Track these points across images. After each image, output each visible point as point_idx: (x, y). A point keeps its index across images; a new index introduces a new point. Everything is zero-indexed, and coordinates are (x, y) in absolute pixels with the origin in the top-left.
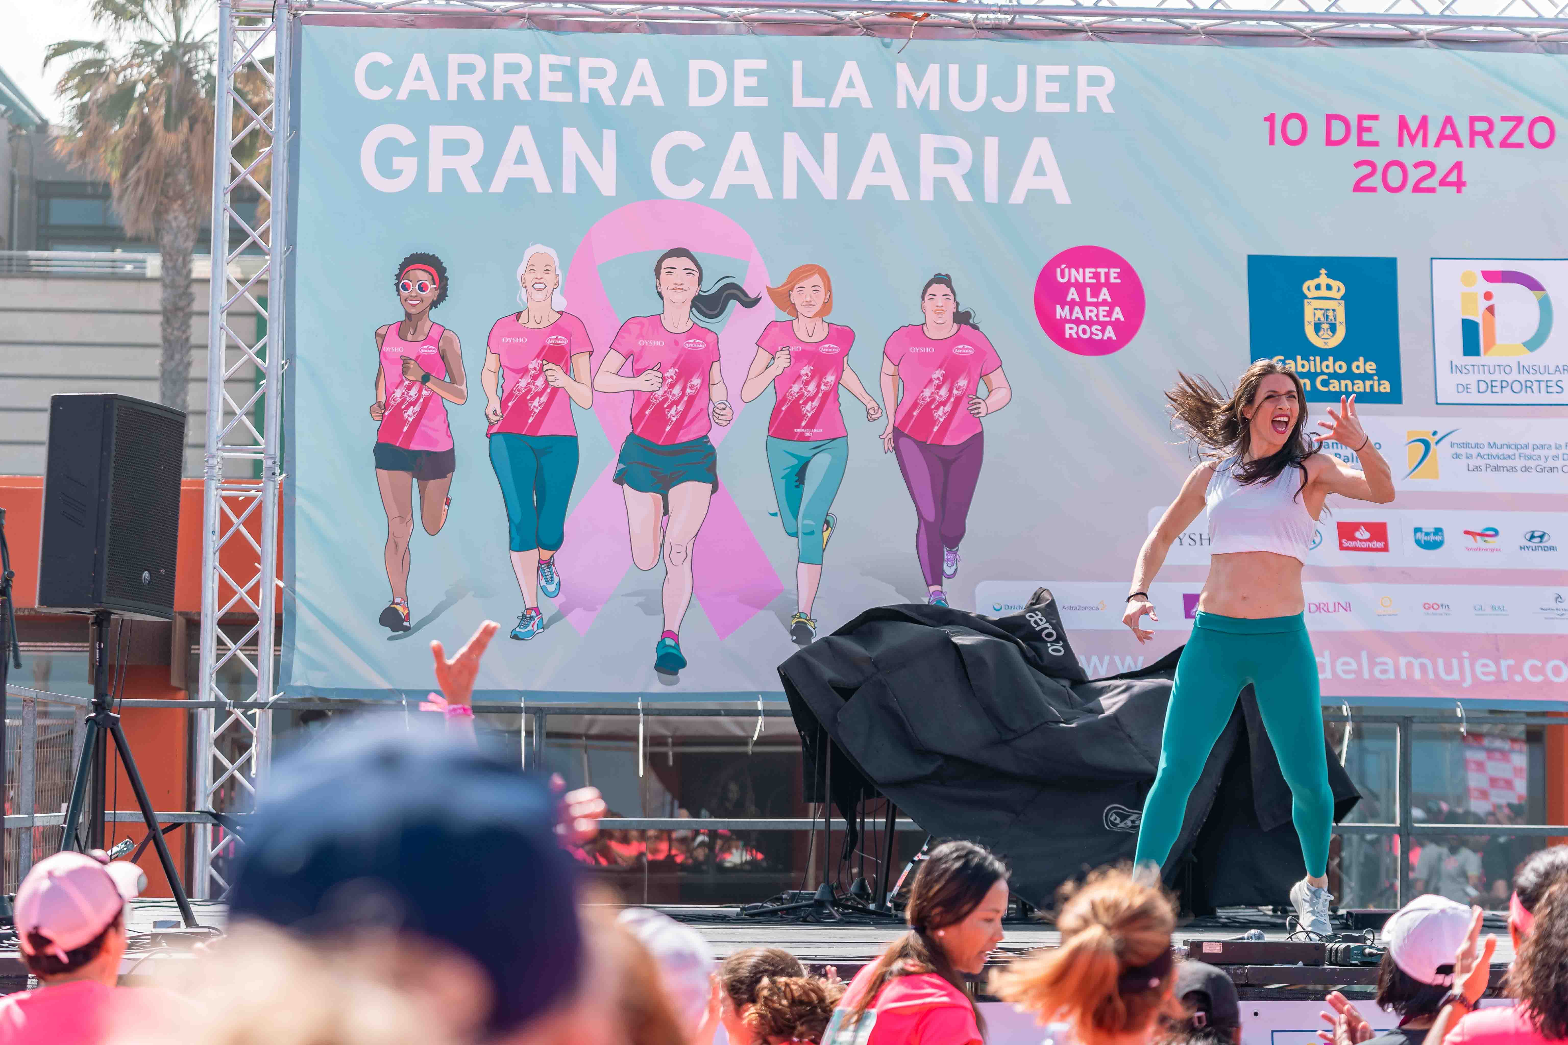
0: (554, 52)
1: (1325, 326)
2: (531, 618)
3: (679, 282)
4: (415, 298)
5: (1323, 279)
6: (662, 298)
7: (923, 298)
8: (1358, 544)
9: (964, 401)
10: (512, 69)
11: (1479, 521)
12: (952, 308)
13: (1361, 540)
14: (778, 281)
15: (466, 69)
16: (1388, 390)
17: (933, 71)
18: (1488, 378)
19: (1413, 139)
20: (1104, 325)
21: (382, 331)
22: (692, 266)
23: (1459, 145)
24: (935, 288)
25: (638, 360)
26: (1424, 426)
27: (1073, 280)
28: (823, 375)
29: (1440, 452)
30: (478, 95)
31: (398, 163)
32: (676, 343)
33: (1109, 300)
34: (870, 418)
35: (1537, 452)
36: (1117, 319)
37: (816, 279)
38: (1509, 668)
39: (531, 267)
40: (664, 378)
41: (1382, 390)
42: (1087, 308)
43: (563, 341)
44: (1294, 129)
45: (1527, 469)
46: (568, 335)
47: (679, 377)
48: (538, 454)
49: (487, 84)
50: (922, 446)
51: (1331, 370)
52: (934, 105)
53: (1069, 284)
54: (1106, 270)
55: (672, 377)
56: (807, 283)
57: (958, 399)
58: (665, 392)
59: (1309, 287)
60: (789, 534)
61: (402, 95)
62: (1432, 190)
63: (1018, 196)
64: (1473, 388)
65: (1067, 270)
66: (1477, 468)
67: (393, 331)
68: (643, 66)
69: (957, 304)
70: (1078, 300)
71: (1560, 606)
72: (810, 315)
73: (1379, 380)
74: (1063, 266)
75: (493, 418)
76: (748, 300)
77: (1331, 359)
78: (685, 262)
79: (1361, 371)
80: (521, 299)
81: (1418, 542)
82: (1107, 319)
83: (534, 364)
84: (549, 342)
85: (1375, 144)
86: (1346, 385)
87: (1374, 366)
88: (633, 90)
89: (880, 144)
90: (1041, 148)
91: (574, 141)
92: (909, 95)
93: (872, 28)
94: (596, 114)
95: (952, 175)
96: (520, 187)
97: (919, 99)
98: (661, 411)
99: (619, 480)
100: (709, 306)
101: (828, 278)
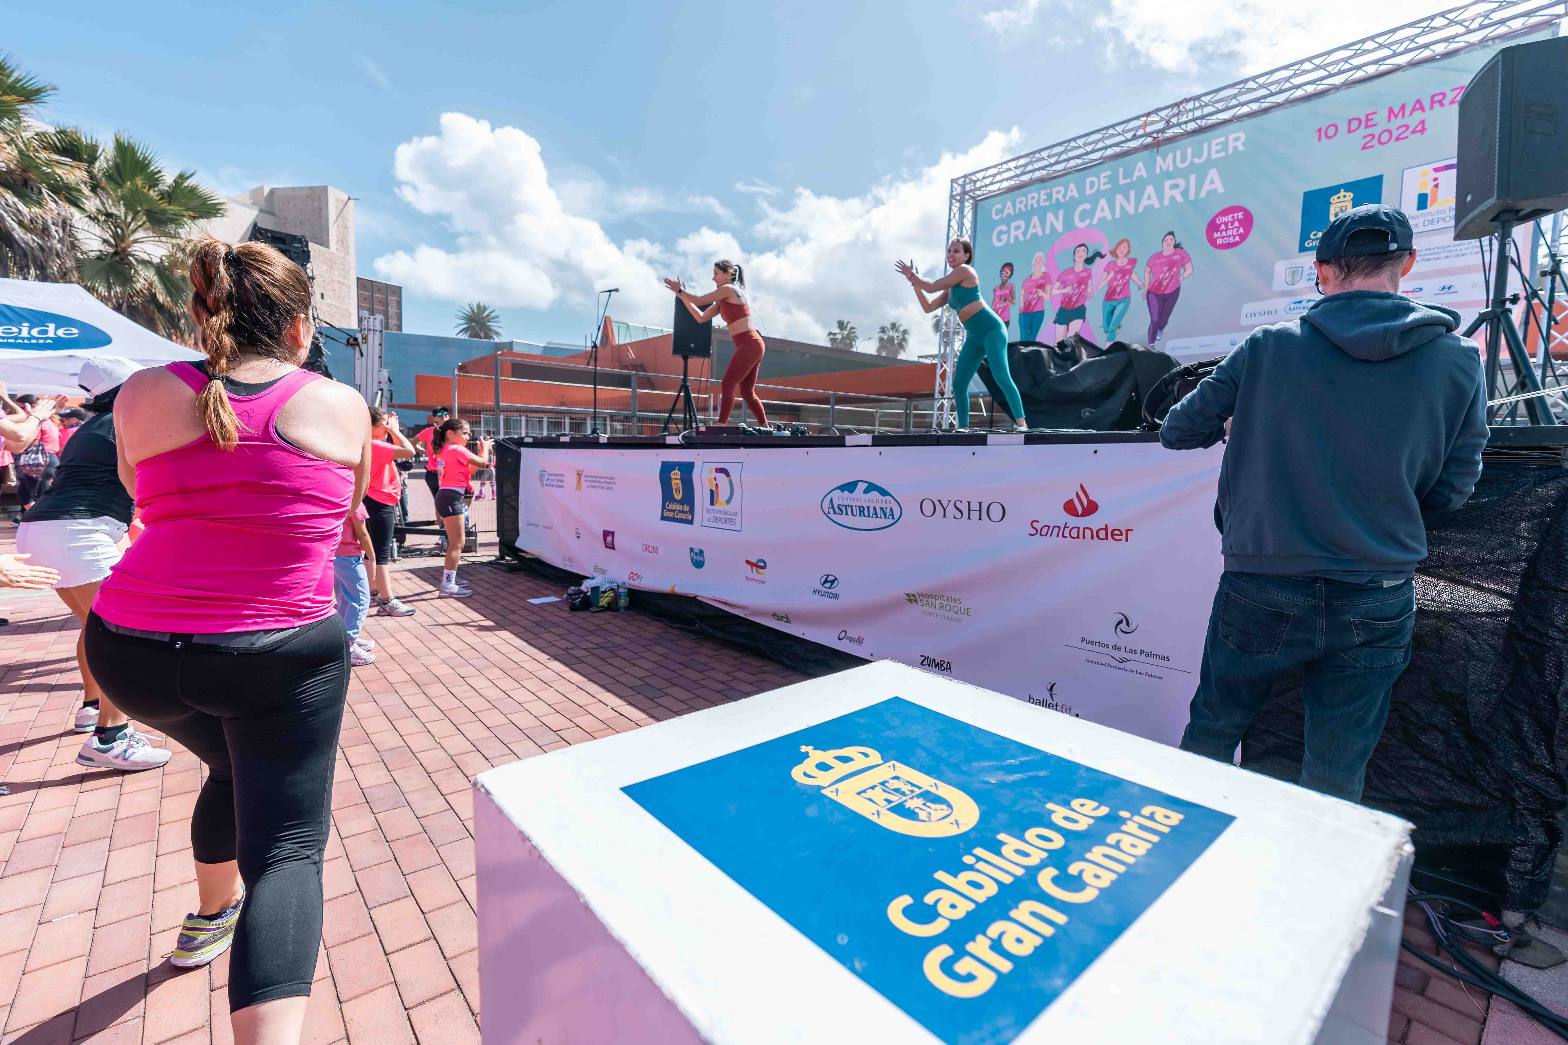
0: (1045, 189)
1: (1340, 214)
3: (1081, 255)
6: (1075, 261)
7: (1163, 242)
9: (1175, 276)
10: (1033, 198)
12: (1173, 243)
14: (1112, 248)
15: (1021, 202)
17: (1170, 156)
18: (1430, 218)
19: (1396, 116)
20: (1234, 236)
21: (995, 289)
22: (1086, 249)
23: (1424, 111)
24: (1168, 237)
25: (1065, 283)
27: (1223, 221)
28: (1125, 277)
30: (1024, 210)
31: (1002, 237)
32: (1078, 275)
33: (1238, 226)
34: (1139, 288)
35: (1455, 248)
36: (1241, 232)
37: (1125, 244)
39: (1037, 261)
40: (1073, 288)
42: (1228, 231)
43: (1043, 281)
44: (1331, 131)
45: (1448, 257)
46: (1045, 279)
47: (1077, 286)
48: (1032, 317)
49: (1026, 206)
50: (1157, 296)
52: (1171, 169)
53: (1222, 223)
54: (1238, 214)
55: (1075, 287)
56: (1122, 246)
57: (1172, 276)
58: (1073, 292)
59: (1334, 199)
60: (1105, 332)
61: (1004, 216)
62: (1407, 137)
63: (1203, 195)
64: (1421, 225)
68: (1072, 186)
69: (1176, 241)
70: (1225, 229)
72: (1122, 257)
74: (1220, 217)
75: (1022, 308)
76: (1102, 256)
78: (1084, 248)
80: (1032, 271)
82: (1236, 233)
83: (1034, 290)
84: (1039, 283)
85: (1375, 125)
88: (1069, 194)
89: (1150, 189)
90: (1213, 173)
91: (1050, 217)
92: (1161, 168)
93: (1146, 147)
94: (1057, 206)
95: (1177, 194)
96: (1035, 235)
97: (1165, 167)
98: (1070, 299)
99: (1055, 322)
100: (1089, 261)
101: (1129, 242)
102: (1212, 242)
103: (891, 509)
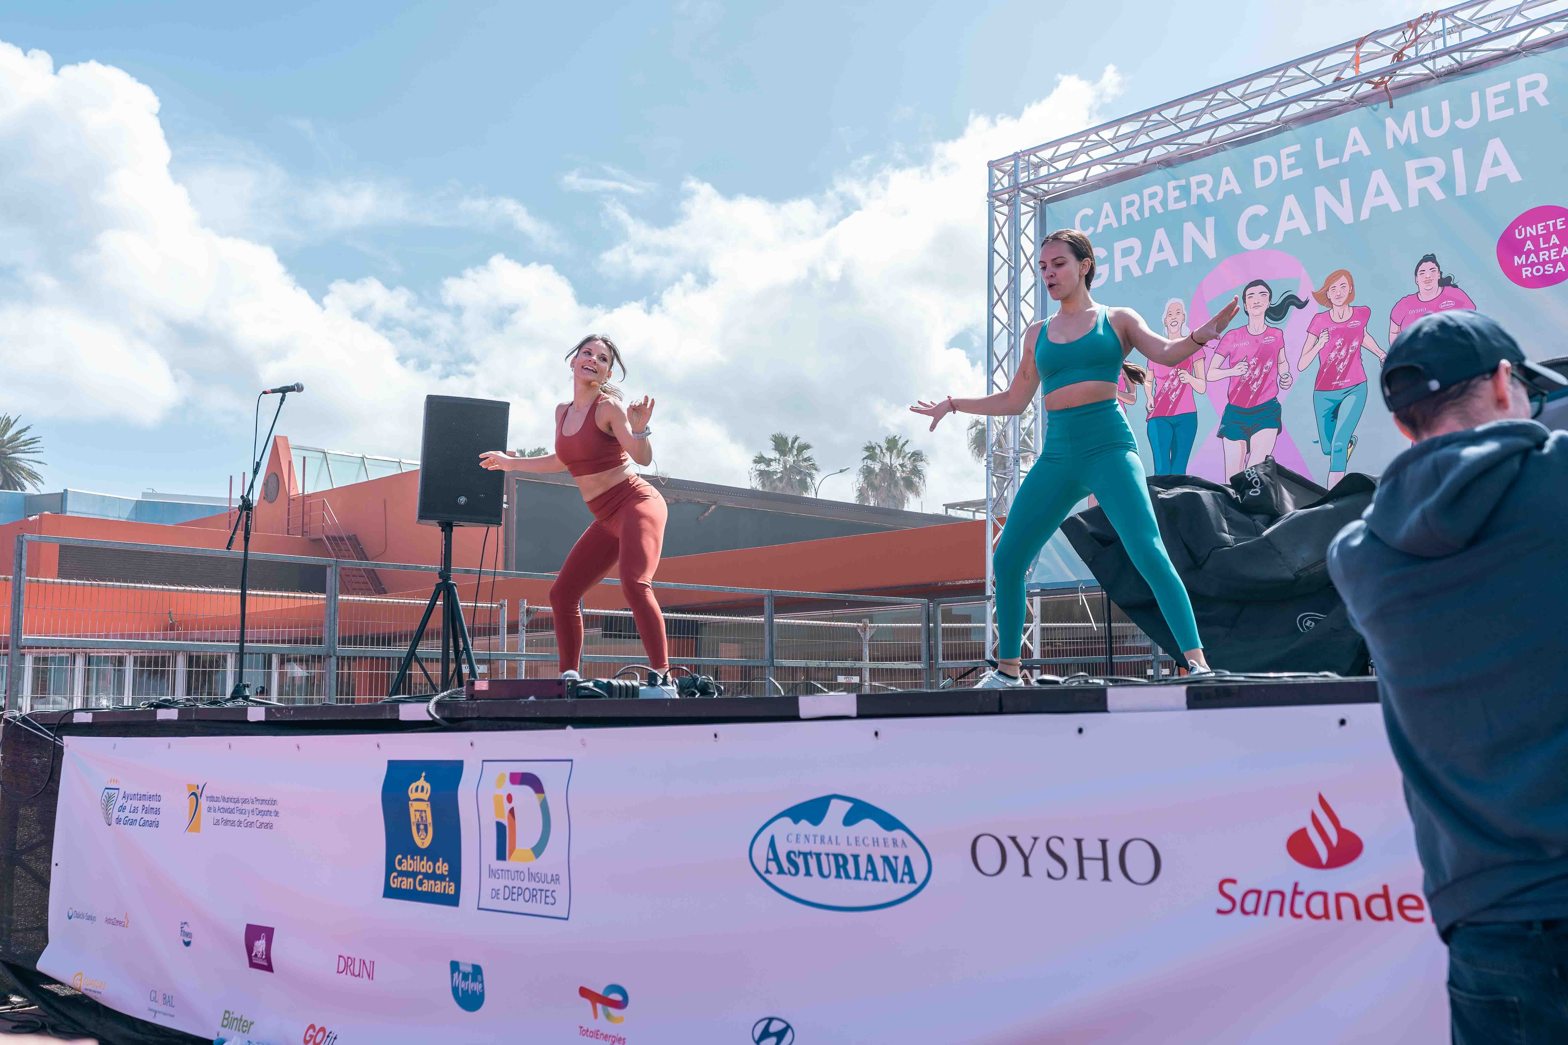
0: (1175, 178)
3: (1257, 302)
6: (1248, 315)
7: (1416, 275)
10: (1153, 196)
12: (1437, 276)
14: (1318, 286)
15: (1130, 204)
17: (1411, 116)
20: (1555, 263)
22: (1265, 290)
24: (1425, 266)
25: (1233, 357)
27: (1528, 235)
28: (1351, 342)
30: (1137, 218)
32: (1257, 341)
33: (1558, 243)
37: (1343, 279)
39: (1170, 313)
40: (1249, 366)
42: (1541, 253)
47: (1258, 362)
48: (1173, 426)
49: (1141, 210)
52: (1415, 140)
53: (1526, 239)
54: (1554, 221)
55: (1254, 364)
56: (1337, 284)
58: (1250, 374)
60: (1325, 454)
61: (1100, 230)
63: (1481, 186)
65: (1523, 229)
68: (1227, 172)
69: (1441, 273)
70: (1533, 248)
72: (1341, 304)
74: (1520, 227)
75: (1150, 409)
76: (1301, 303)
78: (1261, 288)
82: (1558, 257)
83: (1174, 372)
88: (1223, 188)
89: (1378, 177)
90: (1495, 146)
91: (1190, 229)
92: (1395, 138)
93: (1361, 101)
94: (1202, 209)
95: (1431, 184)
96: (1161, 265)
97: (1402, 138)
98: (1247, 386)
99: (1221, 435)
100: (1276, 313)
101: (1351, 276)
102: (1514, 274)
103: (907, 860)
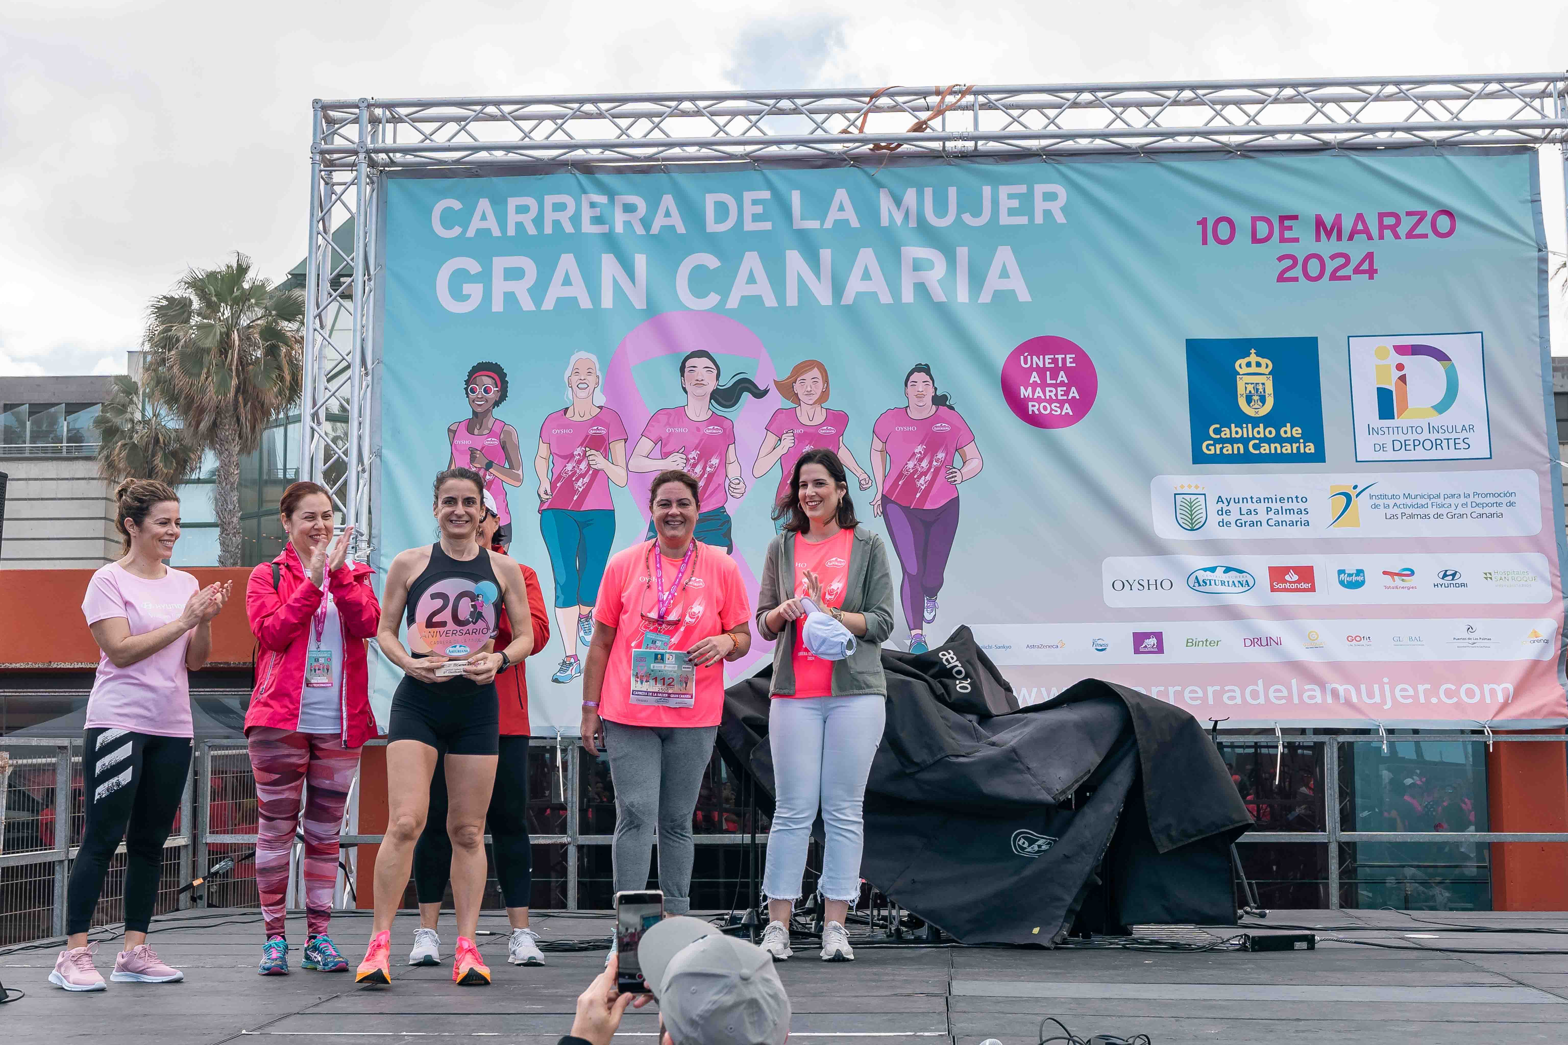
0: (592, 191)
1: (1256, 398)
2: (571, 664)
3: (700, 378)
4: (481, 399)
5: (1253, 358)
6: (686, 392)
8: (1288, 586)
9: (943, 471)
10: (559, 207)
11: (1396, 563)
12: (931, 393)
13: (1290, 582)
14: (784, 374)
15: (522, 209)
16: (1313, 451)
17: (911, 194)
18: (1402, 438)
19: (1329, 235)
20: (1062, 403)
21: (453, 428)
22: (711, 365)
23: (1370, 238)
24: (916, 376)
25: (665, 445)
26: (1346, 481)
27: (1034, 366)
29: (1361, 503)
30: (532, 230)
31: (467, 288)
32: (698, 429)
33: (1066, 381)
34: (862, 488)
35: (1448, 501)
36: (1074, 398)
37: (815, 372)
38: (1425, 690)
39: (576, 371)
40: (687, 460)
41: (1308, 451)
42: (1047, 389)
43: (603, 431)
44: (1224, 231)
45: (1439, 516)
46: (607, 426)
47: (700, 457)
48: (580, 525)
49: (539, 221)
50: (906, 509)
51: (1262, 435)
52: (913, 223)
53: (1031, 369)
54: (1063, 356)
55: (694, 458)
56: (808, 376)
57: (937, 470)
58: (689, 471)
59: (1240, 365)
61: (471, 233)
62: (1348, 278)
63: (986, 296)
64: (1389, 447)
65: (1029, 357)
66: (1394, 516)
67: (463, 427)
68: (668, 201)
69: (936, 389)
70: (1039, 382)
71: (1472, 636)
72: (811, 402)
73: (1304, 443)
74: (1026, 354)
75: (544, 496)
76: (757, 391)
77: (1261, 425)
78: (706, 362)
79: (1289, 435)
80: (567, 397)
81: (1342, 583)
82: (1065, 398)
83: (578, 451)
84: (591, 432)
85: (1296, 240)
86: (1276, 448)
87: (1300, 431)
88: (660, 221)
89: (867, 257)
90: (1004, 255)
91: (610, 265)
92: (890, 216)
93: (858, 160)
96: (567, 304)
97: (899, 217)
100: (725, 397)
101: (825, 371)
102: (1020, 408)
